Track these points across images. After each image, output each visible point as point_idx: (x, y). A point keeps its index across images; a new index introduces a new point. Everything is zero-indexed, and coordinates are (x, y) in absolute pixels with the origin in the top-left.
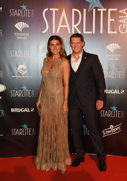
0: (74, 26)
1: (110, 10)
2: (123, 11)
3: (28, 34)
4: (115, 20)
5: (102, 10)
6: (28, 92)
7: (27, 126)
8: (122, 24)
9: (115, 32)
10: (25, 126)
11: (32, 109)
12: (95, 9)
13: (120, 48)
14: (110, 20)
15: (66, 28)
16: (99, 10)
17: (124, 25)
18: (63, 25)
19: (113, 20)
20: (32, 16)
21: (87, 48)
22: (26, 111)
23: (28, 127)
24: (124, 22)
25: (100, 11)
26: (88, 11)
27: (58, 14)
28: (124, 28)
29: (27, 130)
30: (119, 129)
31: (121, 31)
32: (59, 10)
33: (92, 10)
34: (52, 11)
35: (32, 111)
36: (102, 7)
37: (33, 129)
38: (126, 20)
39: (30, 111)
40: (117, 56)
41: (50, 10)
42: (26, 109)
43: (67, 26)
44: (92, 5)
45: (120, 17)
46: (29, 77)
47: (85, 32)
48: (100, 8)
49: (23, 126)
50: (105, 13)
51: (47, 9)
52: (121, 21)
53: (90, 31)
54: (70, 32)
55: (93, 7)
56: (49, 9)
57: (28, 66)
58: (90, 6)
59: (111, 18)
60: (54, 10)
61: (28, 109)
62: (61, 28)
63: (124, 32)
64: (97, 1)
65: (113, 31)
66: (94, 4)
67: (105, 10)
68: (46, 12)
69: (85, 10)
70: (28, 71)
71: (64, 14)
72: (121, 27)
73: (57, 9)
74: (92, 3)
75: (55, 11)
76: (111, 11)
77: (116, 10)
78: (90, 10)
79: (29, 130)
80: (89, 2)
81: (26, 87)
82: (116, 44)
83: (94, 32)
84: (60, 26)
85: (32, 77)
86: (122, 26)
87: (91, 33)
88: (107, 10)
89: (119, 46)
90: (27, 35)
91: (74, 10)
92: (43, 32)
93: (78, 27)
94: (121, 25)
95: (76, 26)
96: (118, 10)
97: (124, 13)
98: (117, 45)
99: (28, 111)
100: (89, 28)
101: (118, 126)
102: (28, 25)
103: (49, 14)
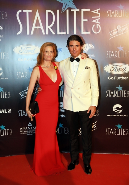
0: (48, 27)
1: (83, 10)
2: (96, 11)
3: (3, 36)
4: (88, 20)
5: (75, 11)
6: (4, 93)
7: (4, 126)
8: (96, 24)
9: (89, 33)
10: (3, 127)
11: (9, 110)
12: (68, 10)
13: (94, 48)
14: (83, 20)
15: (40, 29)
16: (72, 10)
17: (97, 25)
18: (37, 26)
19: (86, 20)
20: (6, 18)
21: (61, 49)
22: (3, 113)
23: (6, 128)
24: (98, 22)
25: (73, 12)
26: (62, 12)
27: (32, 16)
28: (97, 28)
29: (4, 131)
30: (95, 127)
31: (94, 31)
32: (33, 11)
33: (66, 11)
34: (26, 13)
35: (9, 112)
36: (75, 7)
37: (11, 130)
38: (99, 20)
39: (7, 112)
40: (91, 56)
41: (24, 11)
42: (3, 110)
43: (41, 27)
44: (65, 5)
45: (93, 17)
46: (5, 78)
47: (59, 33)
48: (73, 9)
49: (1, 127)
50: (79, 14)
51: (20, 11)
52: (94, 21)
53: (64, 32)
54: (44, 33)
55: (66, 8)
56: (22, 11)
57: (3, 68)
58: (64, 7)
59: (84, 19)
60: (27, 11)
61: (5, 110)
62: (35, 29)
63: (98, 32)
64: (70, 2)
65: (87, 31)
66: (67, 5)
67: (78, 10)
68: (20, 13)
69: (58, 11)
70: (4, 72)
71: (37, 15)
72: (94, 27)
73: (31, 11)
74: (65, 4)
75: (29, 12)
76: (84, 12)
77: (89, 10)
78: (64, 11)
79: (6, 130)
80: (62, 3)
81: (3, 89)
82: (89, 44)
83: (68, 33)
84: (34, 27)
85: (8, 78)
86: (96, 26)
87: (65, 33)
88: (81, 10)
89: (92, 46)
90: (1, 37)
91: (47, 11)
92: (18, 34)
93: (51, 28)
94: (94, 25)
95: (50, 27)
96: (91, 10)
97: (97, 13)
98: (91, 45)
99: (5, 112)
100: (63, 29)
101: (94, 124)
102: (2, 27)
103: (23, 15)
